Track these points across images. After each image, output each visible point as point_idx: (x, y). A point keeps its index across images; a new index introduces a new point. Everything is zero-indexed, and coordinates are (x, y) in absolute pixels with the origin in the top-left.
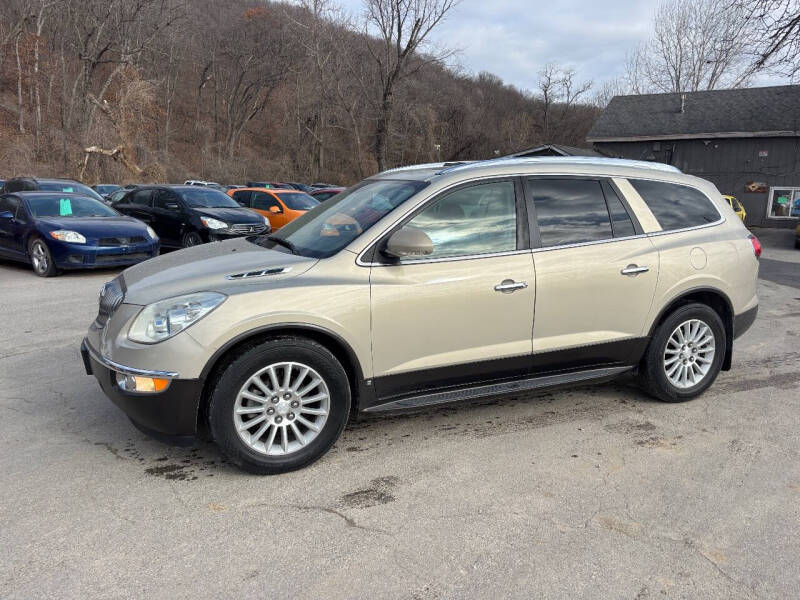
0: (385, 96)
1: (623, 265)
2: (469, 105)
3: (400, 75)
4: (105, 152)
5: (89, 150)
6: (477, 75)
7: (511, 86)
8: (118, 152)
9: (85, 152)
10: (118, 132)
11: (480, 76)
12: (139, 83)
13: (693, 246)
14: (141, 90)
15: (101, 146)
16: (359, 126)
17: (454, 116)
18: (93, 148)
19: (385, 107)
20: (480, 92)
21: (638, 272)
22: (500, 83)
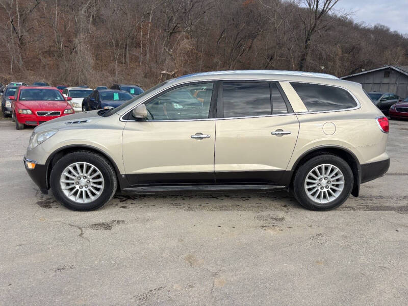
0: (306, 41)
1: (274, 130)
2: (363, 44)
3: (315, 29)
4: (169, 73)
5: (162, 72)
6: (373, 26)
7: (395, 31)
8: (175, 74)
9: (161, 73)
10: (175, 64)
11: (375, 26)
12: (186, 41)
13: (327, 121)
14: (186, 44)
15: (168, 70)
16: (294, 58)
17: (353, 50)
18: (164, 72)
19: (306, 48)
20: (372, 36)
21: (283, 134)
22: (388, 30)
